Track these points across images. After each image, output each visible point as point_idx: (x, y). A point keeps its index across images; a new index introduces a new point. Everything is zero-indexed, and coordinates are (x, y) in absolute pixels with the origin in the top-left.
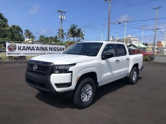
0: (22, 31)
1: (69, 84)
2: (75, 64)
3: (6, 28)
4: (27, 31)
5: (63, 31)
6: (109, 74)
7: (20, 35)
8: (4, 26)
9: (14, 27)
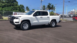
0: (24, 7)
1: (19, 22)
2: (21, 17)
3: (17, 6)
4: (27, 7)
5: (45, 7)
6: (37, 21)
7: (23, 9)
8: (17, 5)
9: (21, 5)
